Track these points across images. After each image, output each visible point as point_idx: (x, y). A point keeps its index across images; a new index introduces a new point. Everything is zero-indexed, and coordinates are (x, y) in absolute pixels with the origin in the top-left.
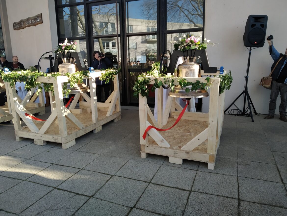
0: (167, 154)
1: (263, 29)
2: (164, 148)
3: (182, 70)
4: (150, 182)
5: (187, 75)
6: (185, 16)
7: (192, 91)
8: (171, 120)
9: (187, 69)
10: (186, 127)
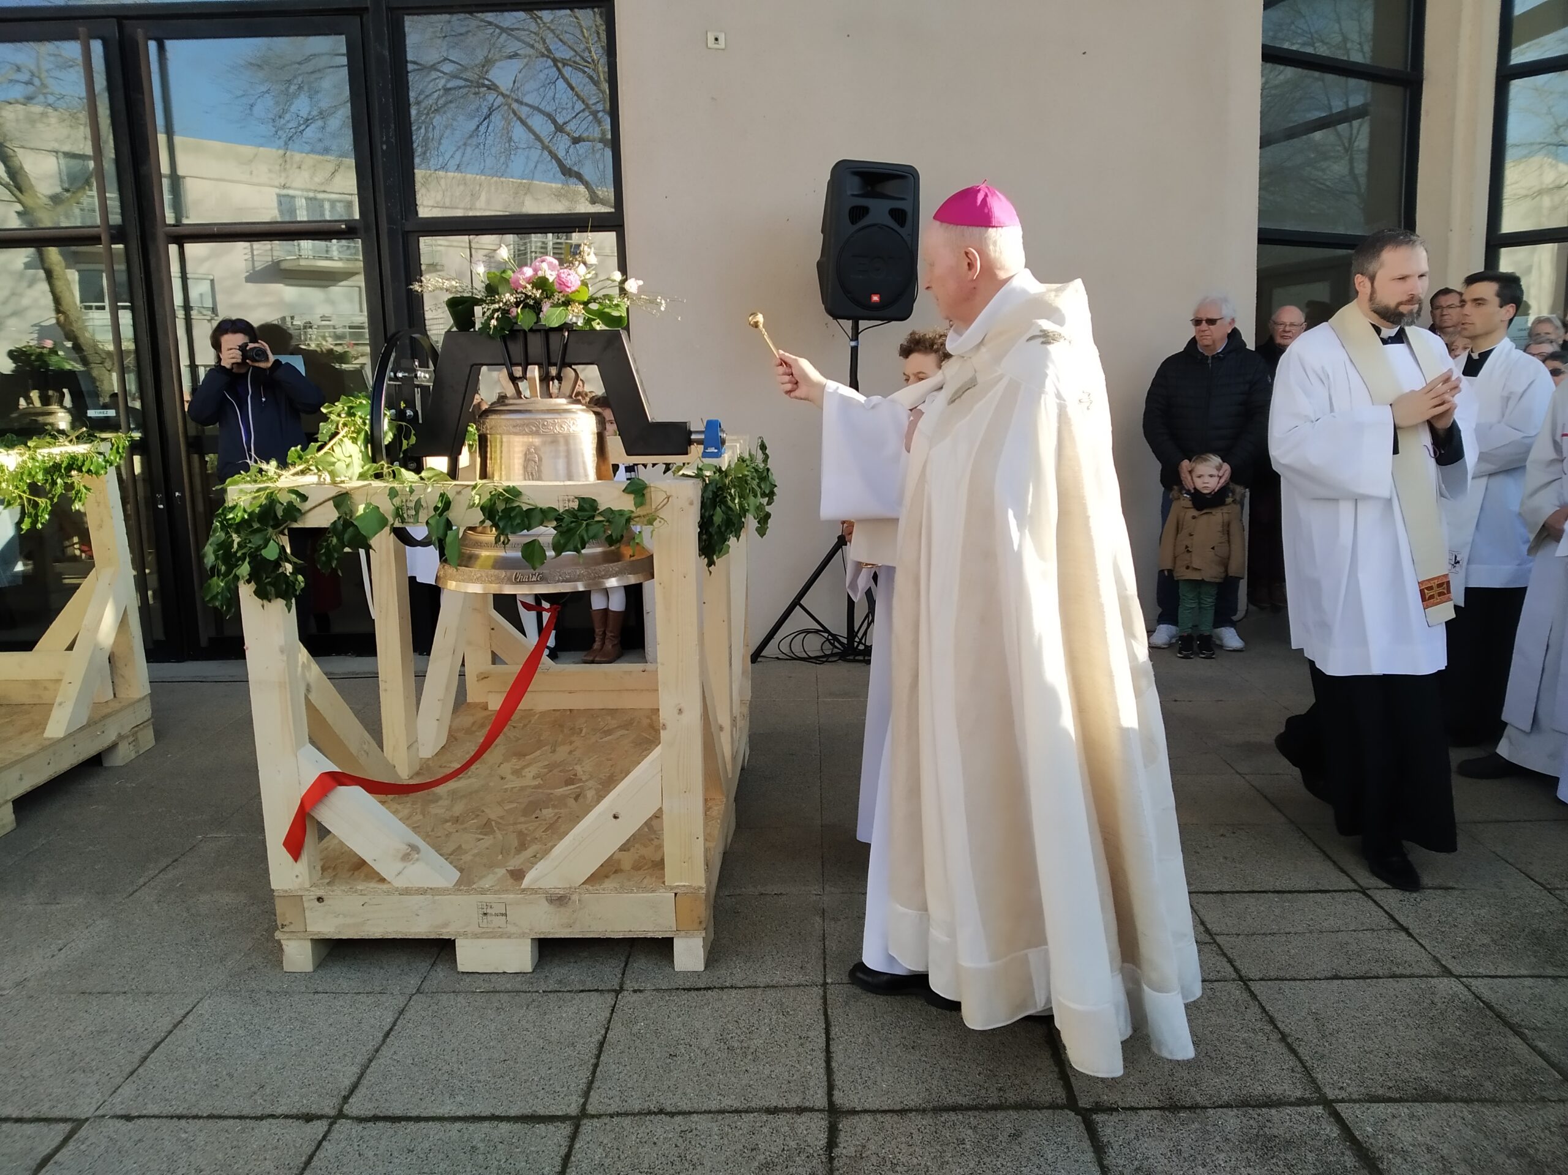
0: (446, 925)
1: (903, 232)
2: (423, 891)
3: (502, 442)
4: (341, 1110)
5: (532, 466)
6: (538, 145)
7: (558, 553)
8: (474, 723)
9: (532, 433)
10: (554, 751)
